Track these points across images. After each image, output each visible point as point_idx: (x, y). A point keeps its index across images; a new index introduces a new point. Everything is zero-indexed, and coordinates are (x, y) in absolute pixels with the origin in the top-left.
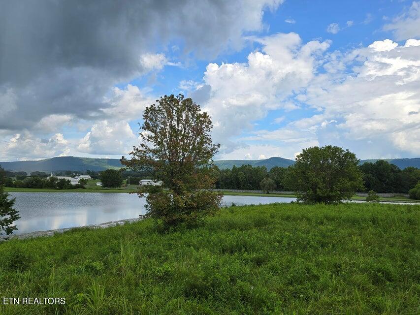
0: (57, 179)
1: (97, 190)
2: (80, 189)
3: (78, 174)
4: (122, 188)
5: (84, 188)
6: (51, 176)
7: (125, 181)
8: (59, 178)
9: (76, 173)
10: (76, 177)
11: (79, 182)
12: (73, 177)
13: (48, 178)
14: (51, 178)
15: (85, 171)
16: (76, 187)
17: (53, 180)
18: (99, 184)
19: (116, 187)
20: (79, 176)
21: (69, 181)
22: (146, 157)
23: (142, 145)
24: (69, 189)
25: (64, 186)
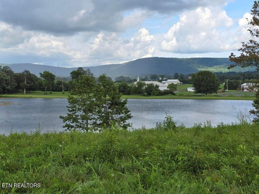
0: (145, 84)
1: (189, 96)
2: (170, 96)
3: (164, 79)
4: (218, 94)
5: (174, 94)
6: (138, 81)
7: (222, 86)
8: (147, 82)
9: (163, 77)
10: (163, 82)
11: (168, 88)
12: (160, 81)
13: (135, 83)
14: (138, 83)
15: (173, 74)
16: (165, 93)
17: (140, 85)
18: (191, 89)
19: (211, 93)
20: (166, 80)
21: (157, 86)
22: (255, 52)
23: (251, 41)
24: (158, 95)
25: (152, 92)
